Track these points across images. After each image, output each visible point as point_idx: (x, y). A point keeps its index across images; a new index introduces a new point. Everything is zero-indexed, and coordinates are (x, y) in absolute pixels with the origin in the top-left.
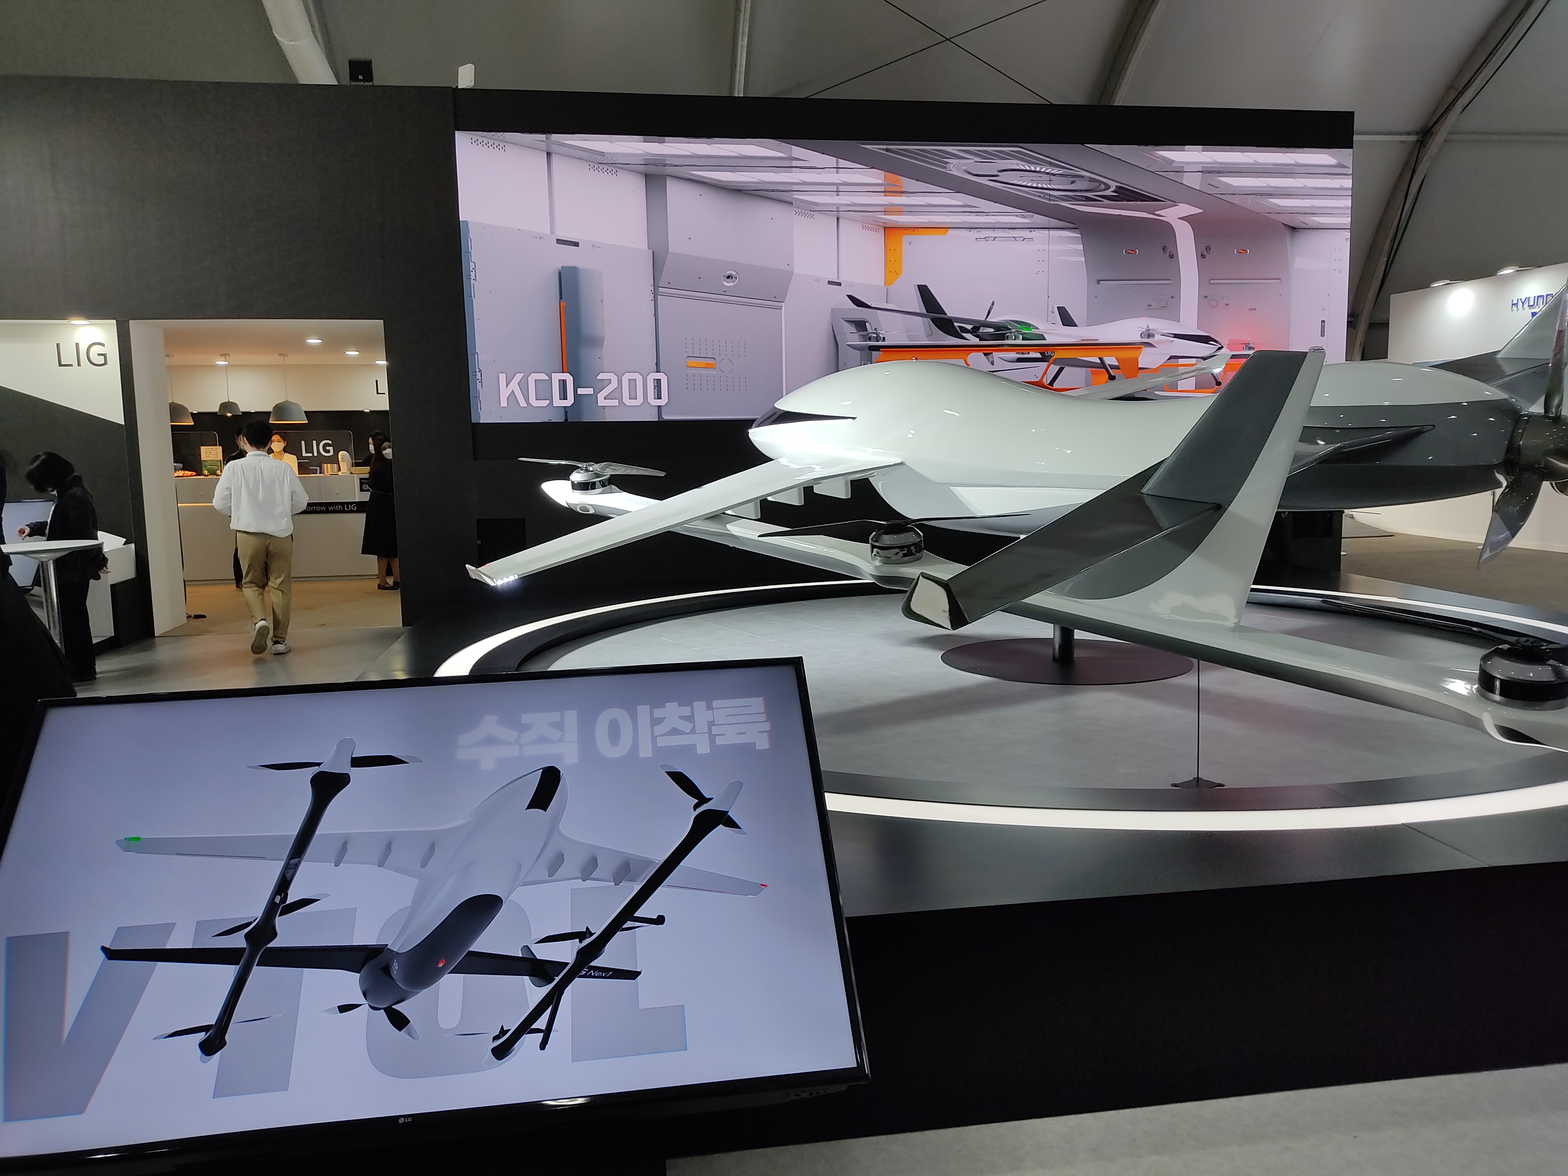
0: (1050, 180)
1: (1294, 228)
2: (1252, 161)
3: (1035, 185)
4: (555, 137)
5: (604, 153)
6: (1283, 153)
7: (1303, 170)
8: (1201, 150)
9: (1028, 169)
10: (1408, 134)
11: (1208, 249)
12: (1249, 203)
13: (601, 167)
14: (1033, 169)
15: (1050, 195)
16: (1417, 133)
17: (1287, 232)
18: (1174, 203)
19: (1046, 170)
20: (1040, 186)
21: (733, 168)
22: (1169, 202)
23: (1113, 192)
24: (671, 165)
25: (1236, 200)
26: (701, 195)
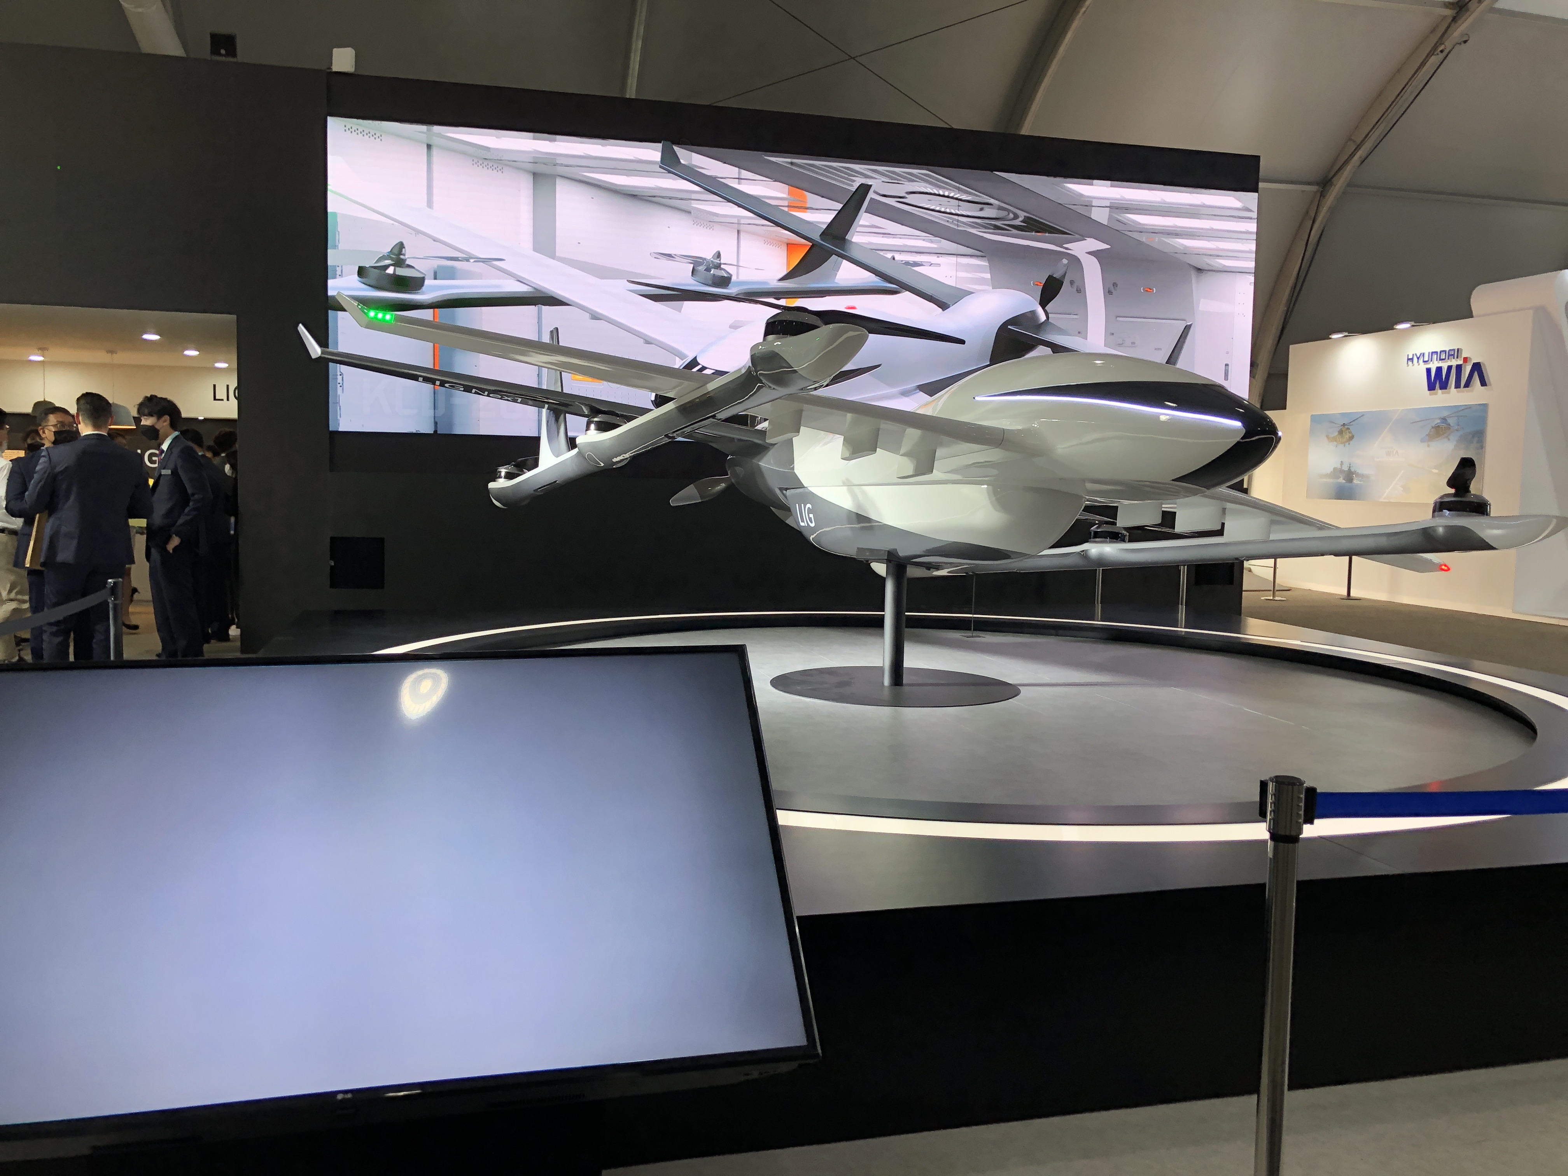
0: (959, 206)
1: (1199, 269)
2: (1159, 200)
3: (943, 210)
4: (437, 129)
5: (490, 148)
6: (1190, 193)
7: (1210, 211)
8: (1110, 185)
9: (937, 193)
10: (1309, 184)
11: (1115, 285)
12: (1156, 242)
13: (486, 163)
14: (941, 193)
15: (958, 221)
16: (1318, 184)
17: (1193, 274)
18: (1082, 238)
19: (954, 195)
20: (948, 211)
21: (629, 172)
22: (1077, 236)
23: (1021, 222)
24: (562, 165)
25: (1143, 238)
26: (593, 198)
